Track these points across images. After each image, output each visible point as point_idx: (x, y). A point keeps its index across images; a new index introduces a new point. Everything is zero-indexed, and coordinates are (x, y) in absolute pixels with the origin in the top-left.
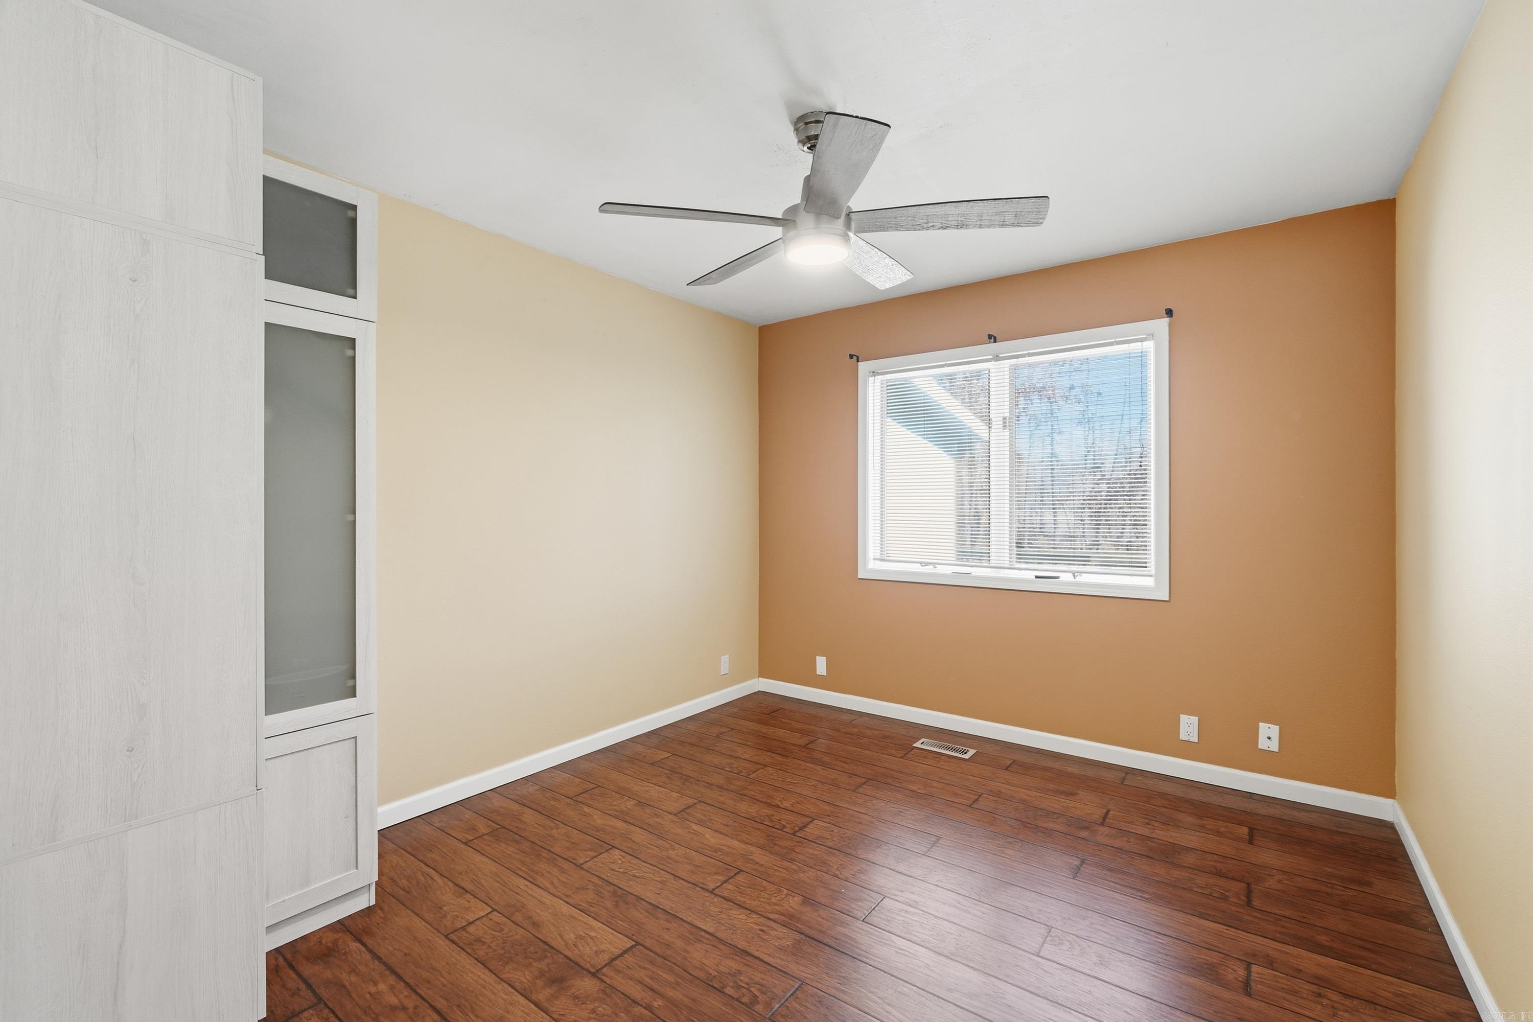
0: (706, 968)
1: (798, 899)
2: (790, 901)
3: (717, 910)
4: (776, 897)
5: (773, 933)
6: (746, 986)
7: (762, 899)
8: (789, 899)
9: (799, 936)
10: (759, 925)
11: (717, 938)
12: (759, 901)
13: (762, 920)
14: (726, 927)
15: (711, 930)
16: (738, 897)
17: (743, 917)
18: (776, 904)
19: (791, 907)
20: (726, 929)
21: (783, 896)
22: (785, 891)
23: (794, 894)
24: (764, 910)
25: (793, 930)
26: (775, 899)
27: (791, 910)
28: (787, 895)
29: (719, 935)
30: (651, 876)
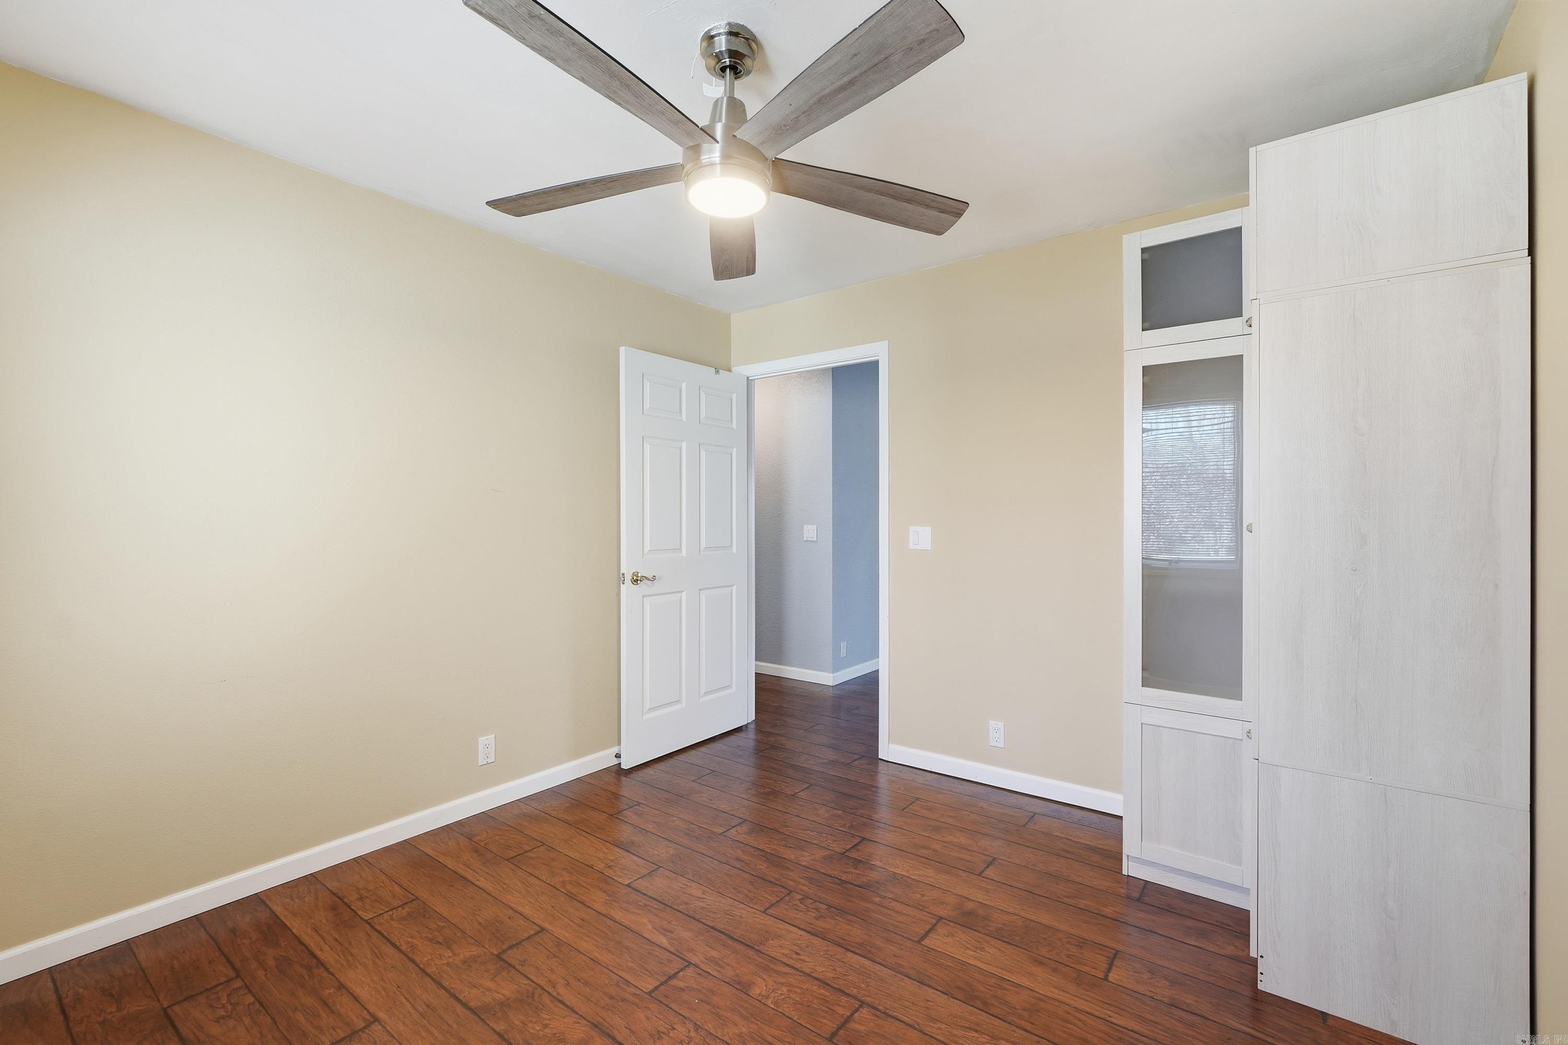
0: (846, 922)
1: (755, 991)
2: (765, 988)
3: (850, 978)
4: (781, 994)
5: (786, 951)
6: (810, 909)
7: (799, 991)
8: (766, 990)
9: (762, 948)
10: (801, 960)
11: (842, 947)
12: (802, 988)
13: (798, 965)
14: (836, 959)
15: (850, 955)
16: (829, 994)
17: (820, 969)
18: (782, 984)
19: (764, 980)
20: (835, 955)
21: (772, 995)
22: (769, 1003)
23: (760, 998)
24: (796, 977)
25: (767, 955)
26: (783, 991)
27: (766, 977)
28: (767, 997)
29: (842, 950)
30: (955, 1032)
